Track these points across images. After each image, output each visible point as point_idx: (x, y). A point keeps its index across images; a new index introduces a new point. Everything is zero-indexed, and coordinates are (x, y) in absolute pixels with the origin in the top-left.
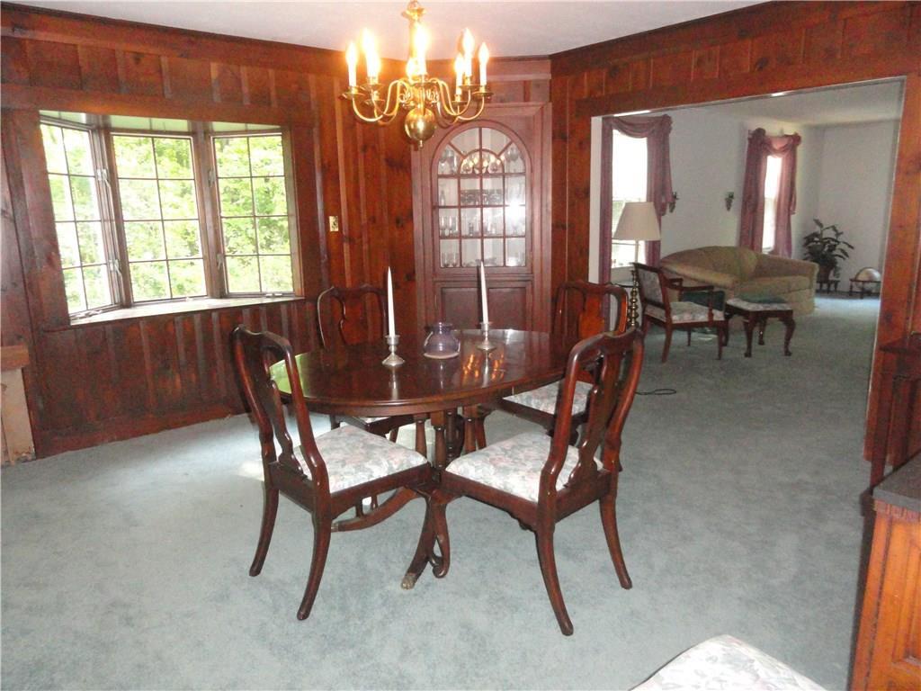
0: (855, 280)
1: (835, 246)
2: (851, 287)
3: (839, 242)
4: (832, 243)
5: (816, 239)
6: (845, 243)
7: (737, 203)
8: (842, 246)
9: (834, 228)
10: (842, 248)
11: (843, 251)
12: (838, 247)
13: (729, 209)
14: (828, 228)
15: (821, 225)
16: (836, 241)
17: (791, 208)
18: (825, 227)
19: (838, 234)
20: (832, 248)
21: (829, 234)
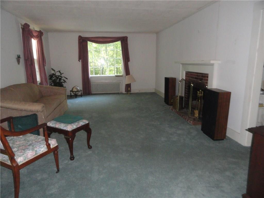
0: (72, 91)
1: (61, 78)
2: (71, 94)
3: (62, 77)
4: (60, 77)
5: (54, 76)
6: (64, 77)
7: (22, 60)
8: (63, 78)
9: (59, 71)
10: (63, 79)
11: (64, 80)
12: (62, 79)
13: (19, 64)
14: (57, 72)
15: (54, 71)
16: (61, 76)
17: (44, 63)
18: (56, 71)
19: (61, 74)
20: (60, 79)
21: (58, 74)
